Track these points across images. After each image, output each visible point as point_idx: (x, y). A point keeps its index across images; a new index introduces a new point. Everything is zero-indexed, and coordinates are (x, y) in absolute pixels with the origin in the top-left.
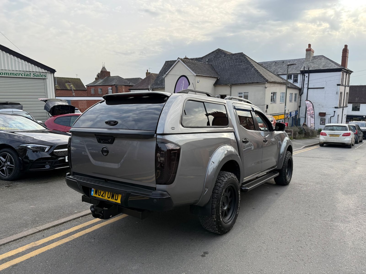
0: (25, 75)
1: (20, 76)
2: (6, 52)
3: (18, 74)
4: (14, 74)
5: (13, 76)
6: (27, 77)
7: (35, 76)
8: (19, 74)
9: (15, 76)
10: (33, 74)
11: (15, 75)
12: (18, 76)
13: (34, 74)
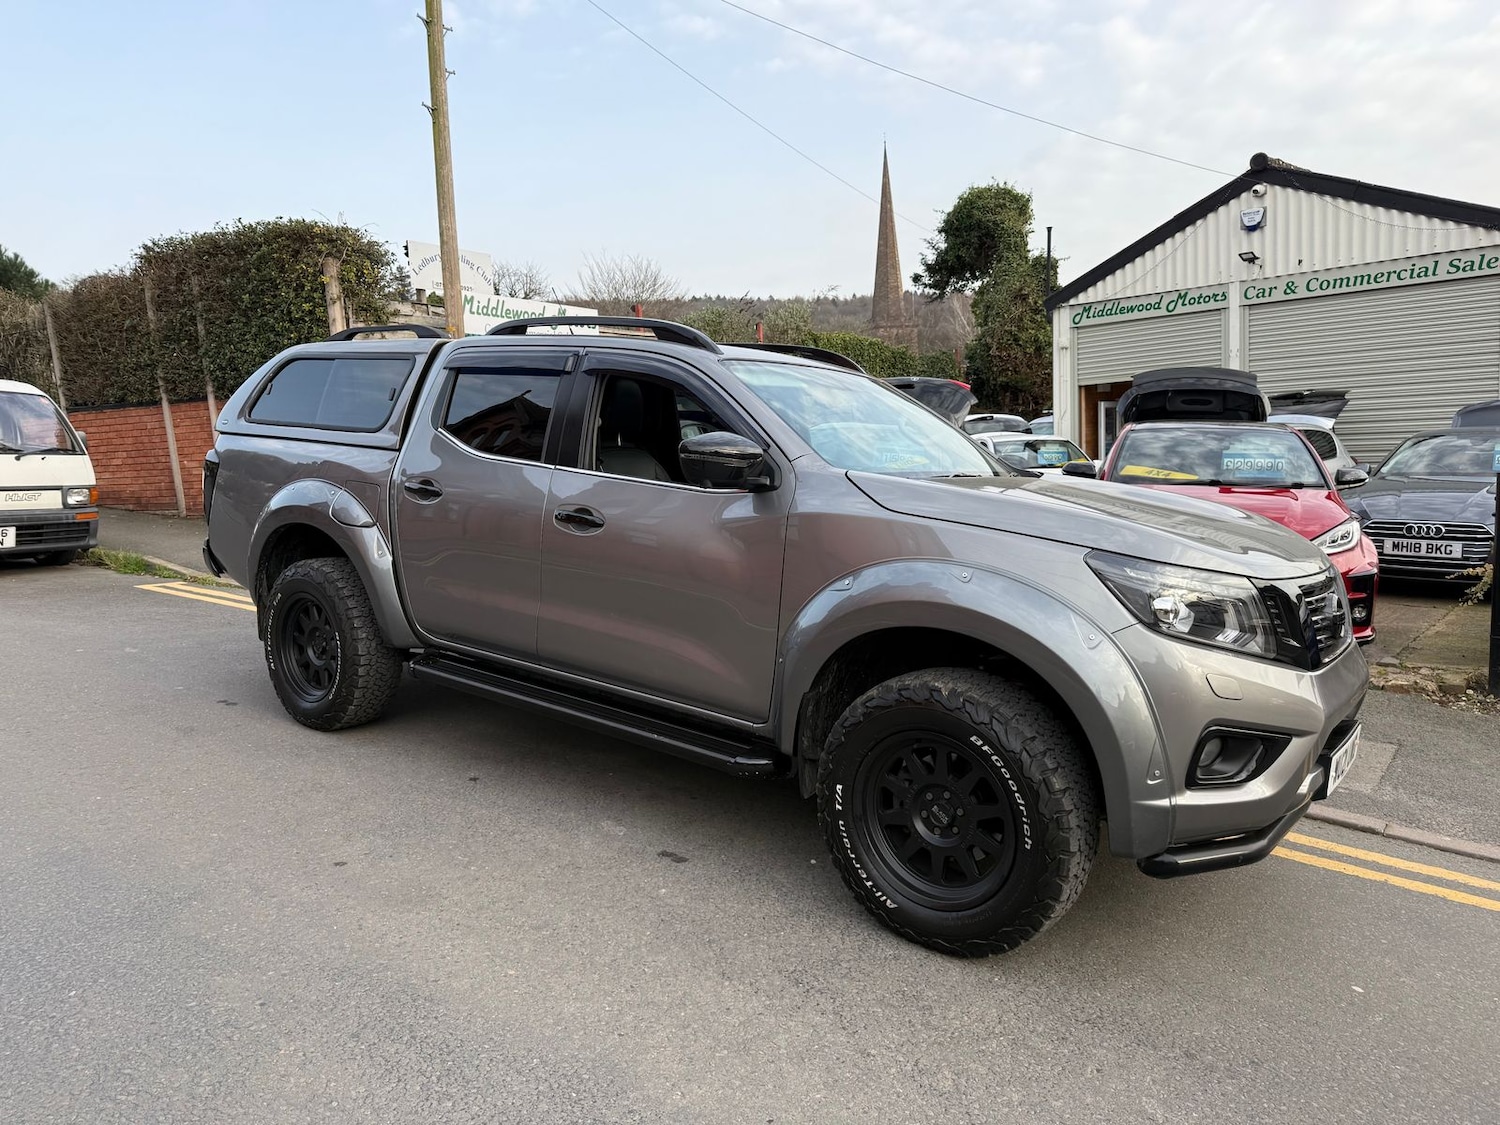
0: (1415, 275)
1: (1394, 281)
2: (1348, 198)
3: (1386, 275)
4: (1369, 276)
5: (1365, 287)
6: (1424, 280)
7: (1458, 268)
8: (1389, 273)
9: (1374, 286)
10: (1451, 264)
11: (1372, 280)
12: (1385, 285)
13: (1456, 263)
